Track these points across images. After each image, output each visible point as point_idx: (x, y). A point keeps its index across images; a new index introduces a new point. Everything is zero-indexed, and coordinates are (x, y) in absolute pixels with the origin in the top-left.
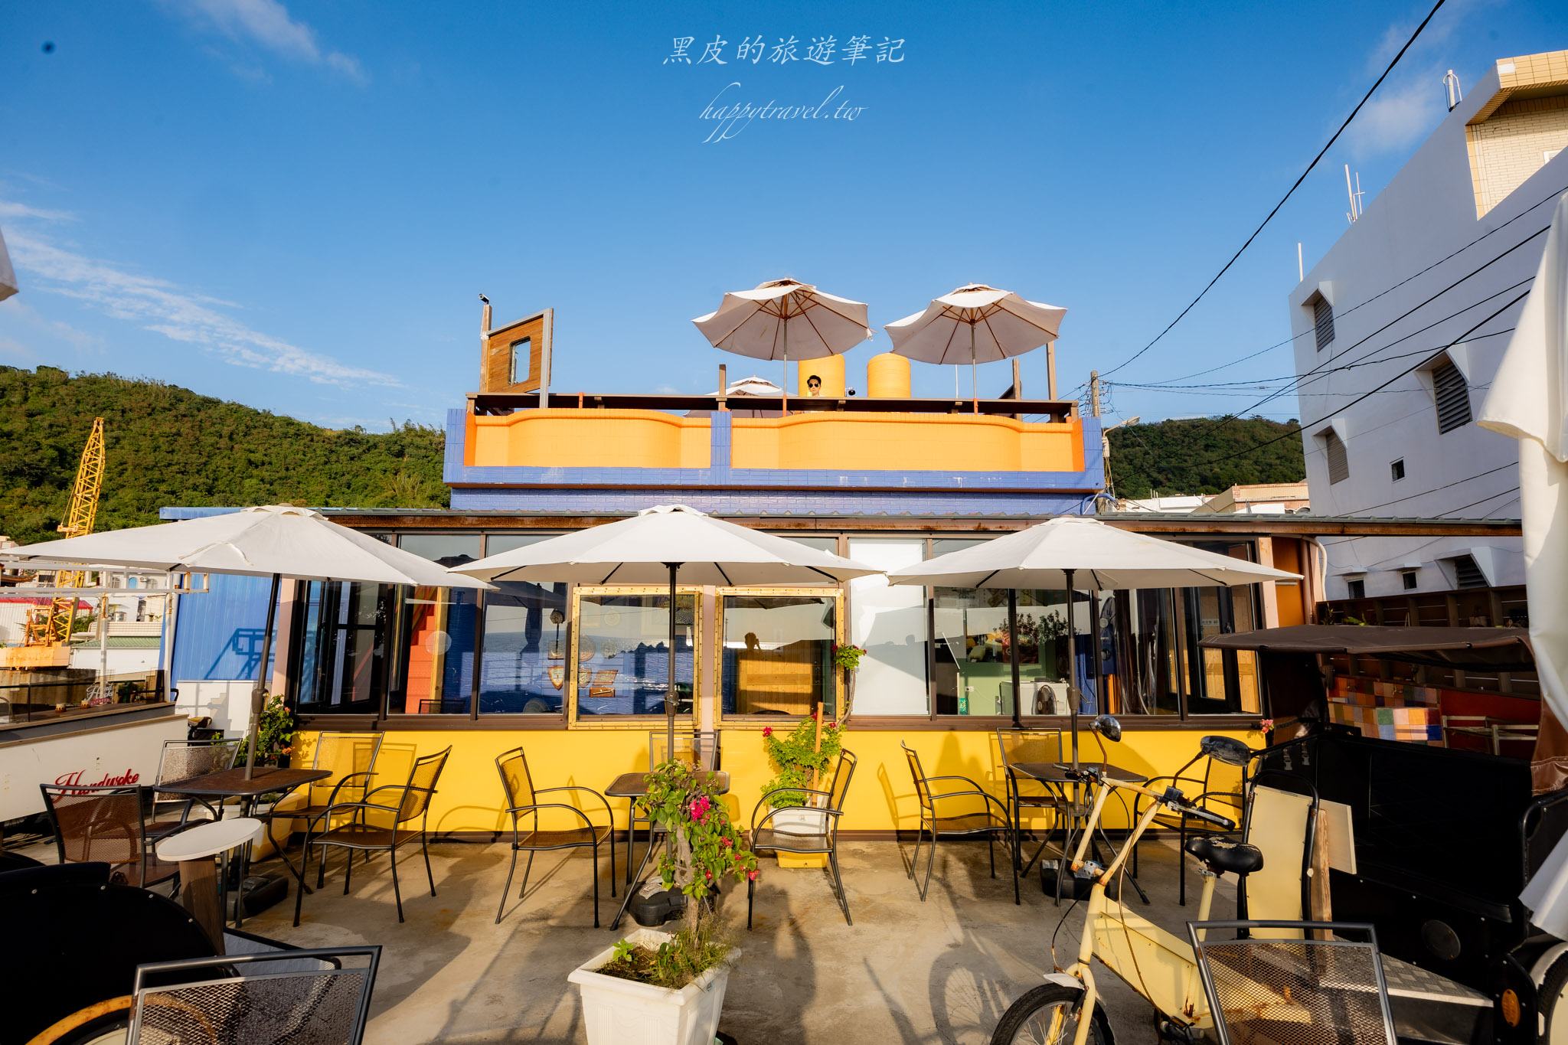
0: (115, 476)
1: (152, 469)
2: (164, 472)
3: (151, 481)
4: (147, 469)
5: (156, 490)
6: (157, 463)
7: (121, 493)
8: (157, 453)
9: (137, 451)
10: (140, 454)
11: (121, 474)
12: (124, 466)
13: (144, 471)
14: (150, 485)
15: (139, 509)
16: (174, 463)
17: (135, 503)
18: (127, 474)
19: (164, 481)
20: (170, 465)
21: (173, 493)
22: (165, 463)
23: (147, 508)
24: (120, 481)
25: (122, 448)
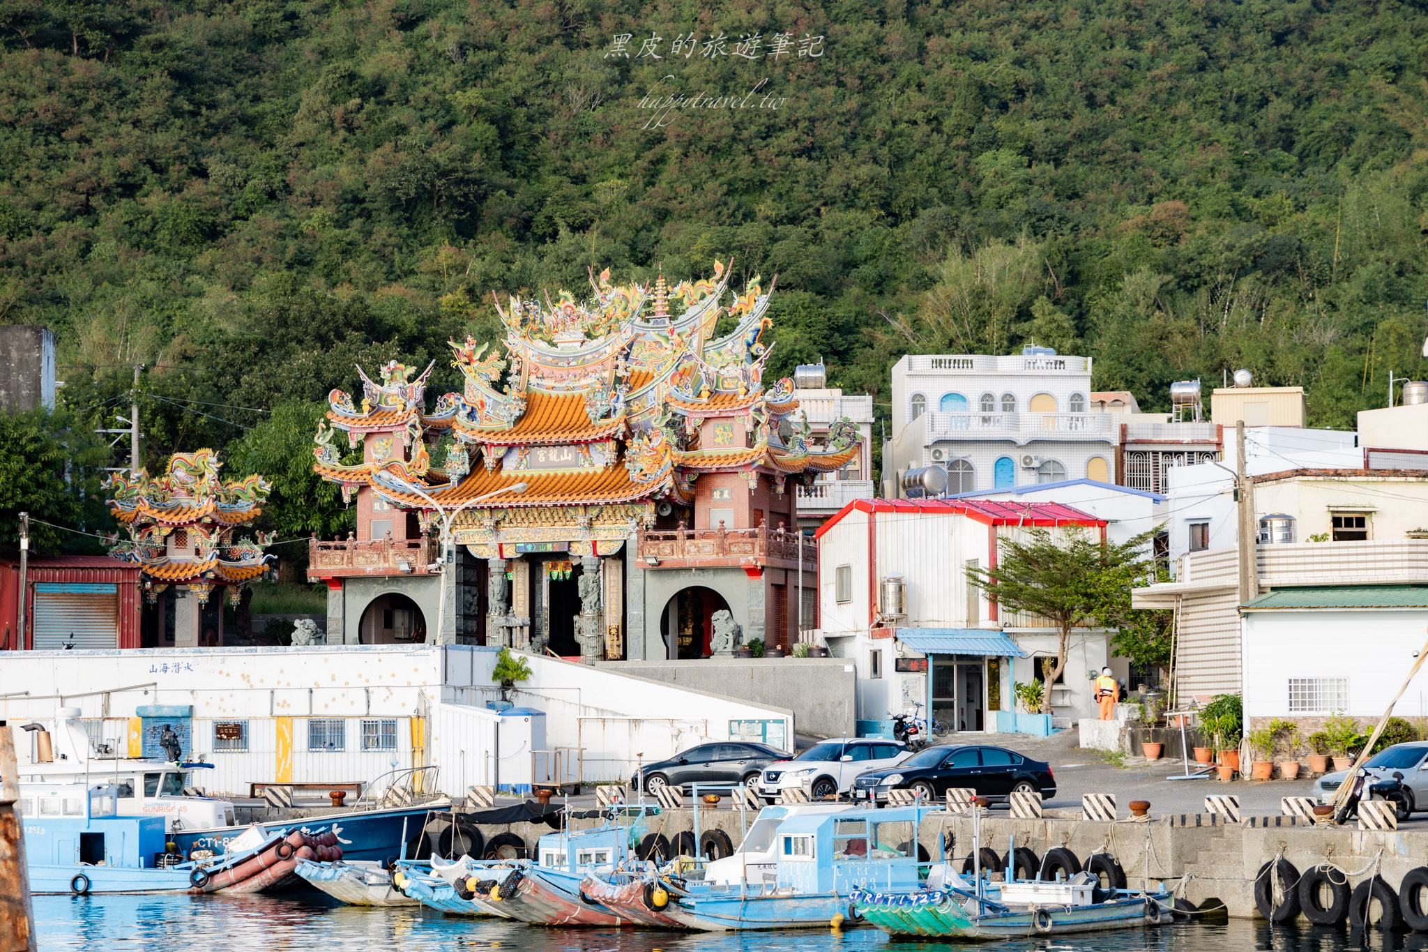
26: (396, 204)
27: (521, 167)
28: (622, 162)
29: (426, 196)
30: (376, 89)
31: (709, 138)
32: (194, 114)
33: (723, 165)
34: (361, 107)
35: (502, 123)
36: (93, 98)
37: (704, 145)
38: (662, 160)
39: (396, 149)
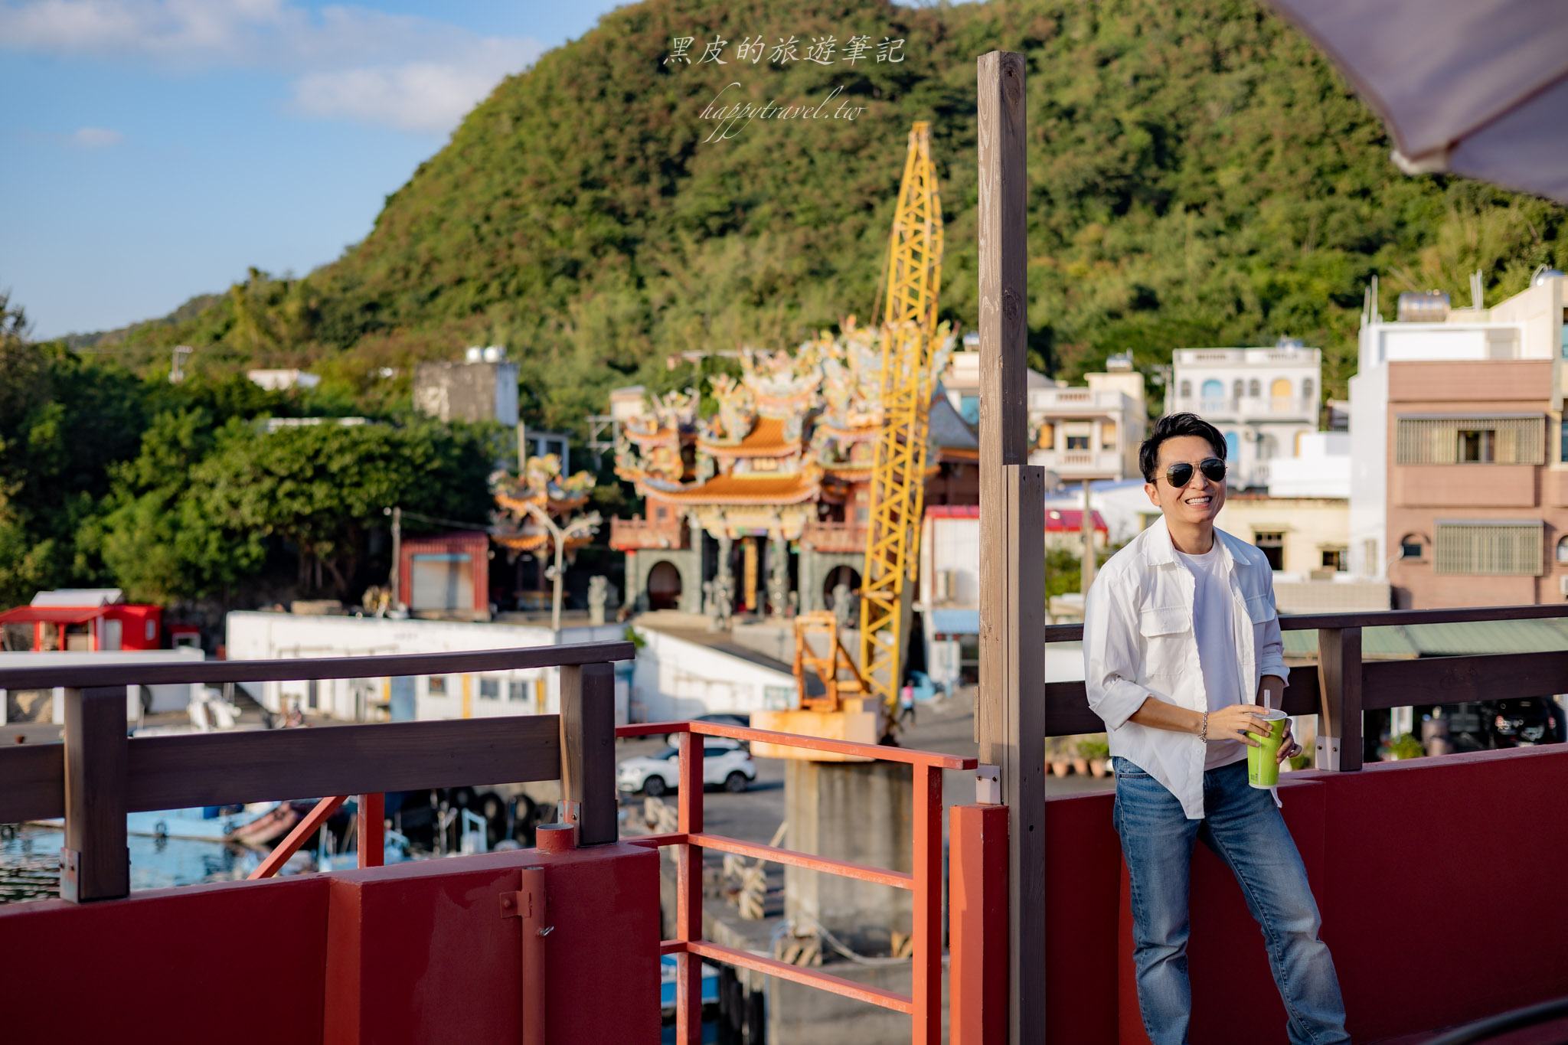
0: (1253, 170)
1: (1320, 143)
2: (1344, 145)
3: (1320, 173)
4: (1309, 144)
5: (1332, 191)
6: (1327, 127)
7: (1265, 209)
8: (1327, 102)
9: (1289, 105)
10: (1296, 111)
11: (1263, 163)
12: (1268, 146)
13: (1306, 150)
14: (1319, 182)
15: (1298, 243)
16: (1361, 120)
17: (1288, 228)
18: (1275, 161)
19: (1345, 167)
20: (1352, 127)
21: (1364, 193)
22: (1343, 124)
23: (1313, 237)
24: (1261, 180)
25: (1262, 103)
26: (1070, 196)
27: (1169, 162)
28: (1241, 155)
29: (1089, 190)
30: (1069, 114)
31: (1304, 136)
32: (949, 135)
33: (1314, 153)
34: (1055, 126)
35: (1157, 132)
36: (881, 128)
37: (1301, 140)
38: (1270, 153)
39: (1076, 155)
